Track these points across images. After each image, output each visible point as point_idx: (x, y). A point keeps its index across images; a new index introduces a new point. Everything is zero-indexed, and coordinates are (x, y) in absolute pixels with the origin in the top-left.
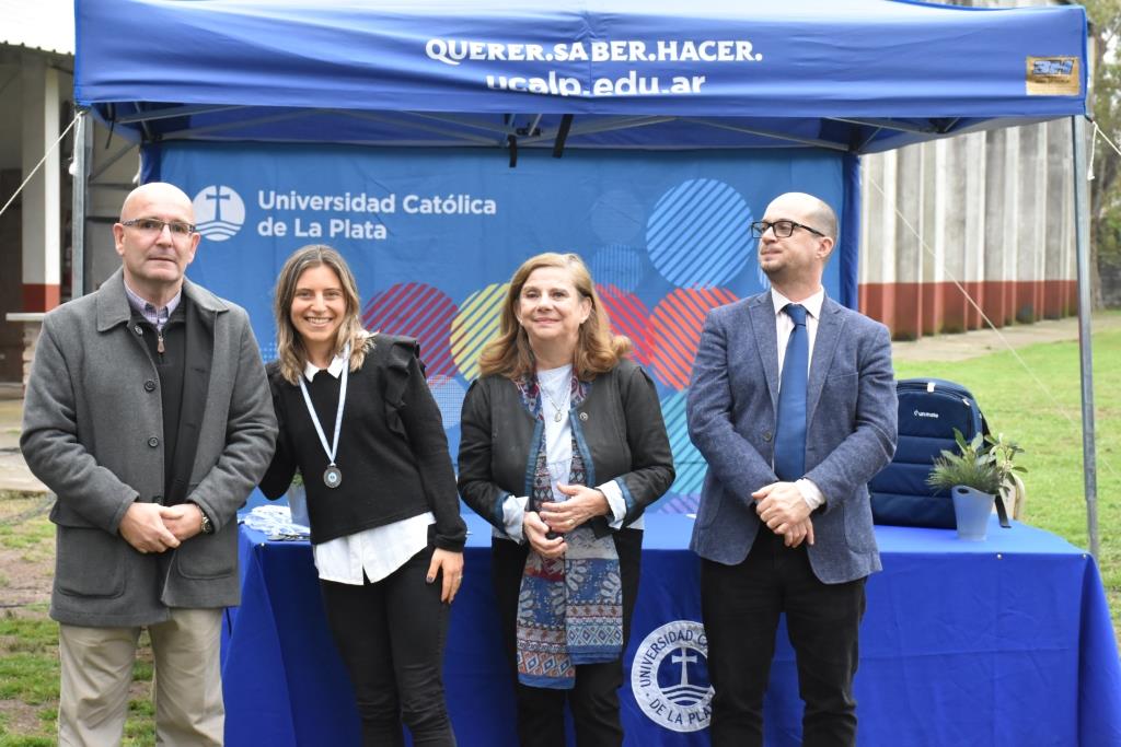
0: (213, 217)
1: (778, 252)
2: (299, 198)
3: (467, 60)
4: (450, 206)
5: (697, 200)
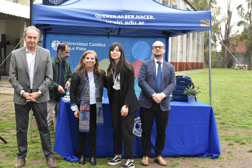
0: (55, 46)
2: (71, 43)
3: (103, 18)
4: (97, 45)
5: (141, 45)
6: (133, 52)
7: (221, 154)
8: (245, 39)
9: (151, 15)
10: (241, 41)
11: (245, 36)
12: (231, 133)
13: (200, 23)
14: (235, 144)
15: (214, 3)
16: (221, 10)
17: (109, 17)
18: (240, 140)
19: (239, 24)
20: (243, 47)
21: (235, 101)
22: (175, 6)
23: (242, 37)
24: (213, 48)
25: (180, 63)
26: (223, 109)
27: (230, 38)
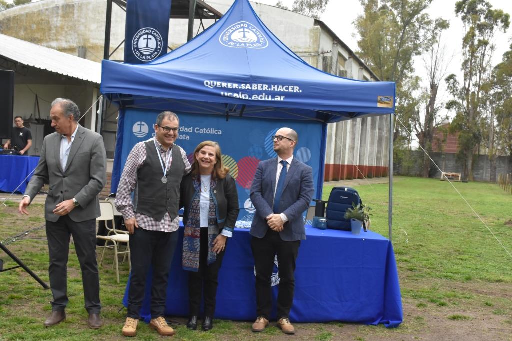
0: (139, 131)
1: (278, 145)
3: (216, 87)
4: (208, 131)
6: (268, 144)
7: (404, 320)
8: (459, 132)
9: (296, 86)
10: (453, 134)
11: (458, 126)
12: (425, 286)
13: (377, 102)
14: (429, 305)
15: (410, 70)
16: (420, 83)
17: (227, 86)
18: (438, 298)
19: (450, 106)
20: (455, 144)
21: (435, 233)
22: (345, 73)
23: (454, 127)
24: (405, 144)
25: (348, 166)
26: (414, 245)
27: (434, 128)
